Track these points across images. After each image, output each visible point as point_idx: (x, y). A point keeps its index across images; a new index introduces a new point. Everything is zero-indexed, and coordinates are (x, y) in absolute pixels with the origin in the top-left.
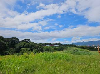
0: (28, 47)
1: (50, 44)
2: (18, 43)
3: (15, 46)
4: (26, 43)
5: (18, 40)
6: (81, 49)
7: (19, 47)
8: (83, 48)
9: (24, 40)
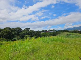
0: (29, 34)
1: (46, 31)
2: (21, 32)
3: (20, 34)
4: (27, 31)
5: (21, 29)
6: (73, 33)
7: (23, 35)
8: (74, 32)
9: (26, 29)
